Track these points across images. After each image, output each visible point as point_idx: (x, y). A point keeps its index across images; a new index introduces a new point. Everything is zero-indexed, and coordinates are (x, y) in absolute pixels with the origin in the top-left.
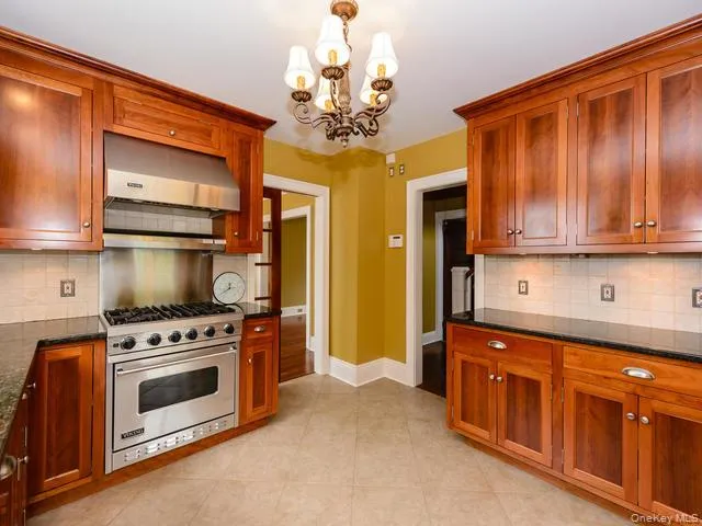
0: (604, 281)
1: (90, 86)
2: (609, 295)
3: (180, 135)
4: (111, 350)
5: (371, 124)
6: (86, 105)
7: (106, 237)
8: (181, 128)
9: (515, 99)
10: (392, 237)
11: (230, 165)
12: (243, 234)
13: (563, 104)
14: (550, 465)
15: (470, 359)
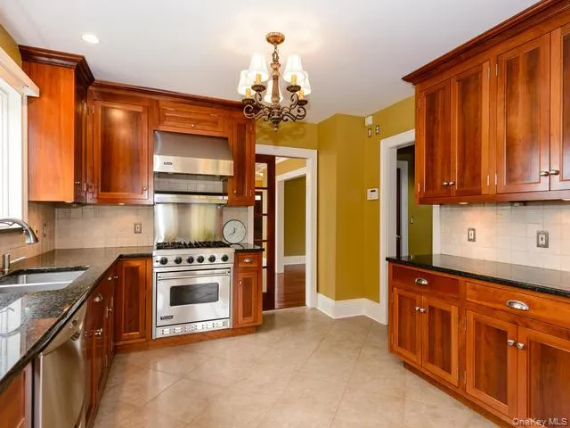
0: (539, 228)
1: (147, 104)
2: (544, 242)
3: (197, 127)
4: (155, 264)
5: (299, 111)
6: (144, 117)
7: (157, 196)
8: (198, 122)
9: (449, 64)
10: (369, 190)
11: (231, 144)
12: (240, 192)
13: (486, 67)
14: (457, 385)
15: (404, 293)
